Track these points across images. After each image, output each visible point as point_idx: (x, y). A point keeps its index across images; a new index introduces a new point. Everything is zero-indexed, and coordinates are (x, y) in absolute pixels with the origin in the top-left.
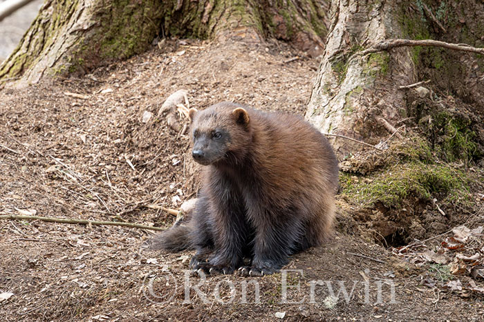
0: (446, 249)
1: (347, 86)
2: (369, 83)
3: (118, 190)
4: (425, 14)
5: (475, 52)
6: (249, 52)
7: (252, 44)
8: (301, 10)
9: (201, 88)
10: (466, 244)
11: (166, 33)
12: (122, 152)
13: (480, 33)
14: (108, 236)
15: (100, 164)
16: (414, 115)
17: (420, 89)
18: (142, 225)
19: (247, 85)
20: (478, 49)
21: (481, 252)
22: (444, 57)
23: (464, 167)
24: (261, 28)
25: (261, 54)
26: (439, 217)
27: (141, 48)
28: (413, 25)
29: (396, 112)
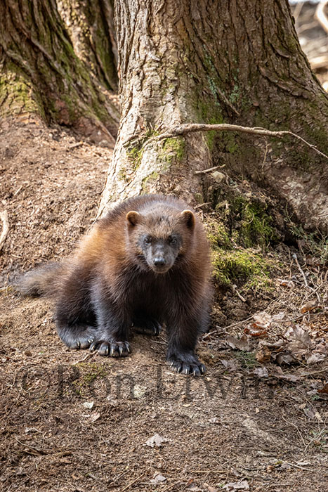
0: (248, 336)
1: (143, 172)
2: (166, 169)
4: (218, 98)
5: (271, 136)
6: (33, 139)
7: (36, 130)
8: (82, 95)
10: (268, 331)
13: (274, 116)
16: (210, 201)
17: (215, 174)
19: (34, 172)
20: (274, 133)
21: (284, 338)
22: (238, 141)
23: (262, 252)
24: (44, 114)
25: (45, 140)
26: (239, 304)
28: (207, 109)
29: (192, 198)
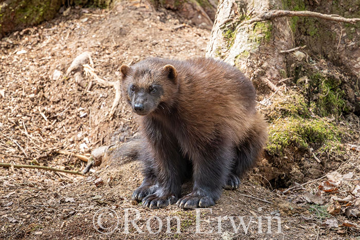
0: (322, 192)
1: (236, 50)
2: (255, 48)
3: (34, 138)
5: (345, 22)
6: (143, 20)
7: (146, 13)
9: (103, 51)
10: (339, 188)
11: (71, 3)
12: (36, 105)
13: (348, 6)
14: (28, 178)
15: (17, 116)
16: (292, 76)
17: (297, 53)
18: (55, 168)
19: (143, 48)
20: (348, 20)
21: (353, 195)
22: (317, 26)
23: (335, 121)
25: (153, 22)
26: (315, 164)
27: (50, 15)
29: (277, 73)
